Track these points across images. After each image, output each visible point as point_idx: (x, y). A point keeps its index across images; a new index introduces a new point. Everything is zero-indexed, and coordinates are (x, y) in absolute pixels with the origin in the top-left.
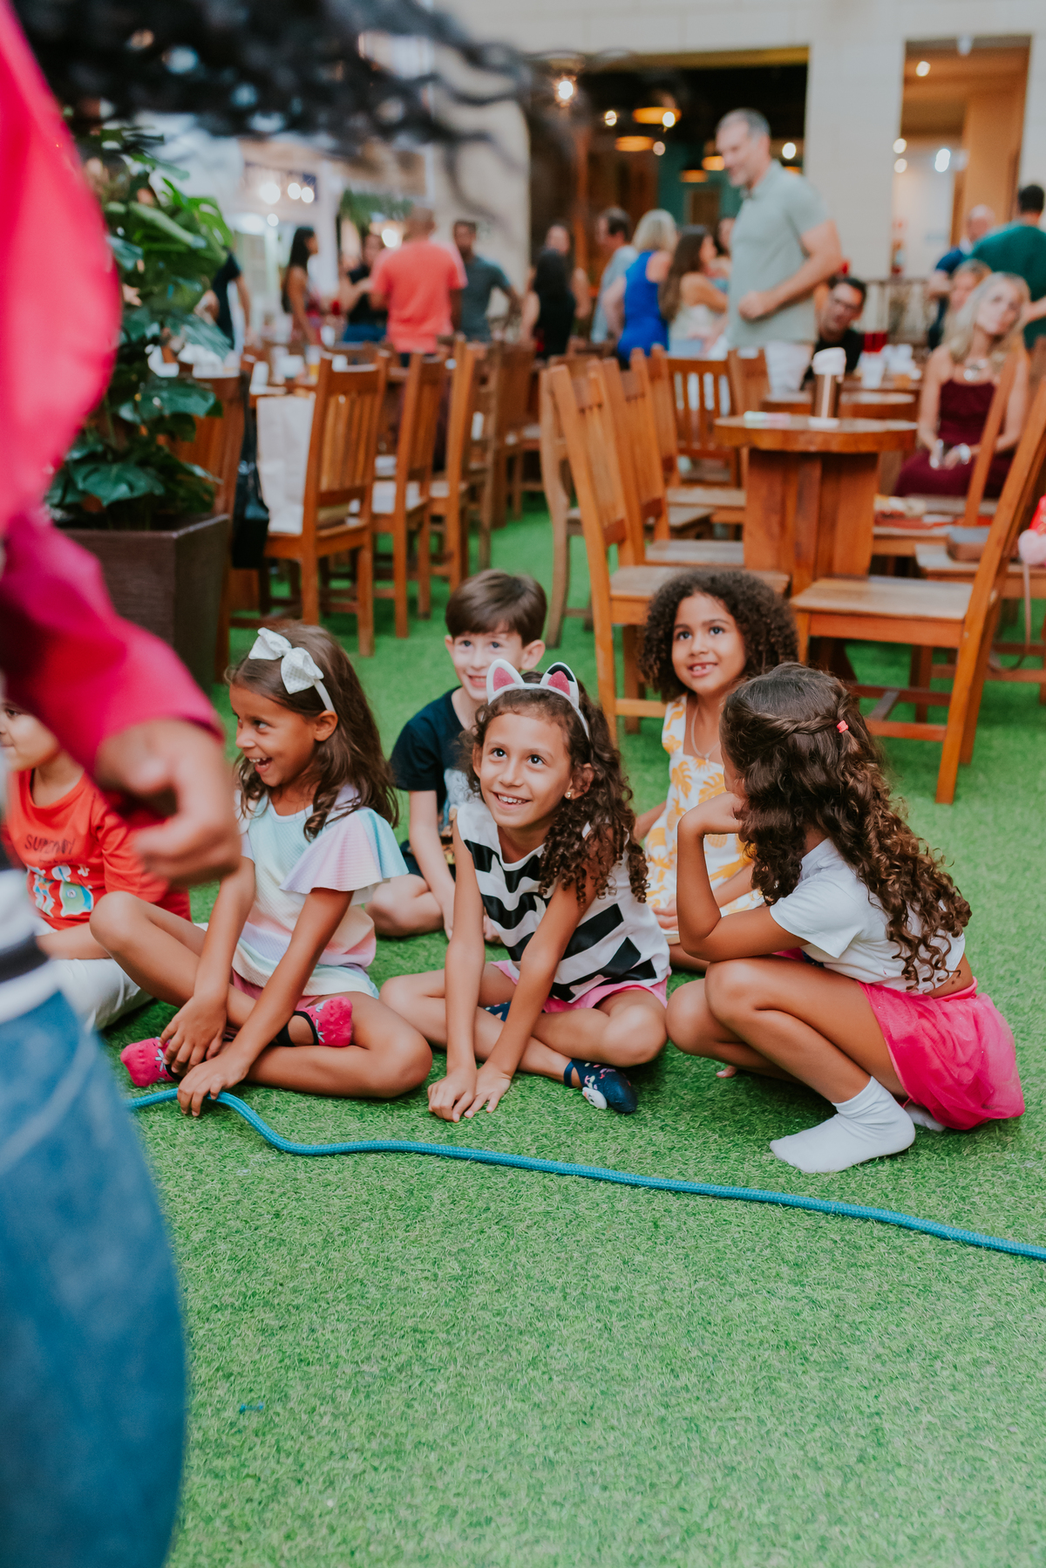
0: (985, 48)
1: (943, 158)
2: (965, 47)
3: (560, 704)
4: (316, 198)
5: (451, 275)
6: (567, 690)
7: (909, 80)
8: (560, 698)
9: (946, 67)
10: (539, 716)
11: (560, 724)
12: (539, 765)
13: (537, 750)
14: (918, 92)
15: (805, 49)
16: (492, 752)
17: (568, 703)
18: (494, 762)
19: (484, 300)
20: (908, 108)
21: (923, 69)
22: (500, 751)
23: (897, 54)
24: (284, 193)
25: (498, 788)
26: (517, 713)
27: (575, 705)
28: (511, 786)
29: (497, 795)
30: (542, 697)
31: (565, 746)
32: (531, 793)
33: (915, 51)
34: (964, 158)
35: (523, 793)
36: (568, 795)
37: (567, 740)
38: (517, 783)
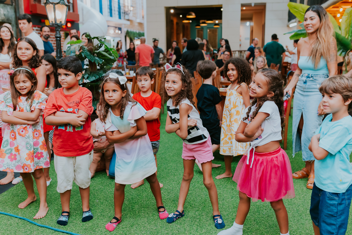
0: (256, 5)
1: (248, 23)
2: (253, 5)
3: (179, 71)
4: (121, 33)
5: (152, 51)
6: (180, 68)
7: (242, 10)
8: (179, 69)
9: (248, 8)
10: (175, 73)
11: (179, 75)
12: (175, 83)
13: (174, 80)
14: (244, 12)
15: (222, 5)
16: (166, 82)
17: (180, 70)
18: (167, 83)
19: (159, 55)
20: (242, 15)
21: (244, 8)
22: (168, 81)
23: (240, 6)
24: (115, 32)
25: (168, 88)
26: (170, 73)
27: (182, 71)
28: (170, 88)
29: (168, 90)
30: (175, 70)
31: (180, 79)
32: (174, 88)
33: (243, 5)
34: (252, 24)
35: (172, 89)
36: (183, 89)
37: (181, 78)
38: (171, 87)
